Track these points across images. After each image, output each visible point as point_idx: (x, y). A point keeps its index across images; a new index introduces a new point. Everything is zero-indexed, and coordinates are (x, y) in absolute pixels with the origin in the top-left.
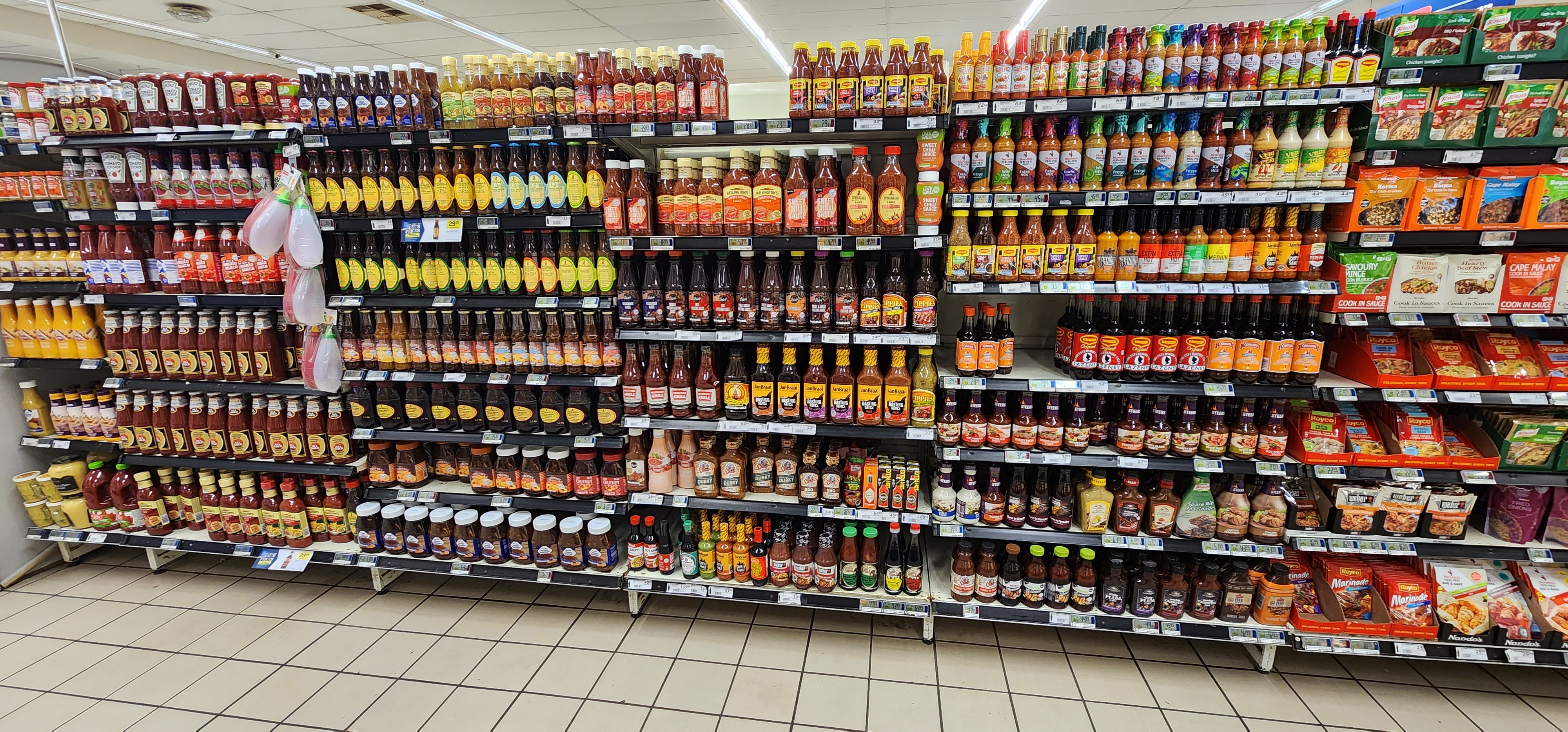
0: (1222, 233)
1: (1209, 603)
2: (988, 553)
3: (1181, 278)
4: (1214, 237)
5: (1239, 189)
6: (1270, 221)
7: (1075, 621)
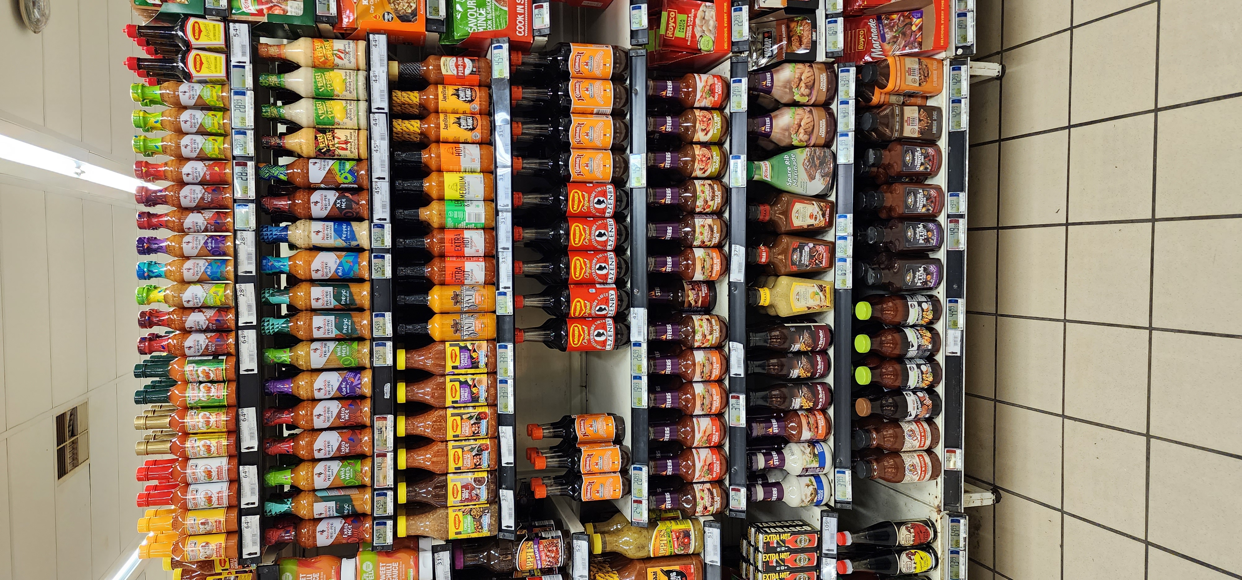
0: (430, 185)
1: (919, 158)
2: (871, 439)
3: (491, 230)
4: (434, 194)
5: (370, 170)
6: (413, 126)
7: (955, 325)
